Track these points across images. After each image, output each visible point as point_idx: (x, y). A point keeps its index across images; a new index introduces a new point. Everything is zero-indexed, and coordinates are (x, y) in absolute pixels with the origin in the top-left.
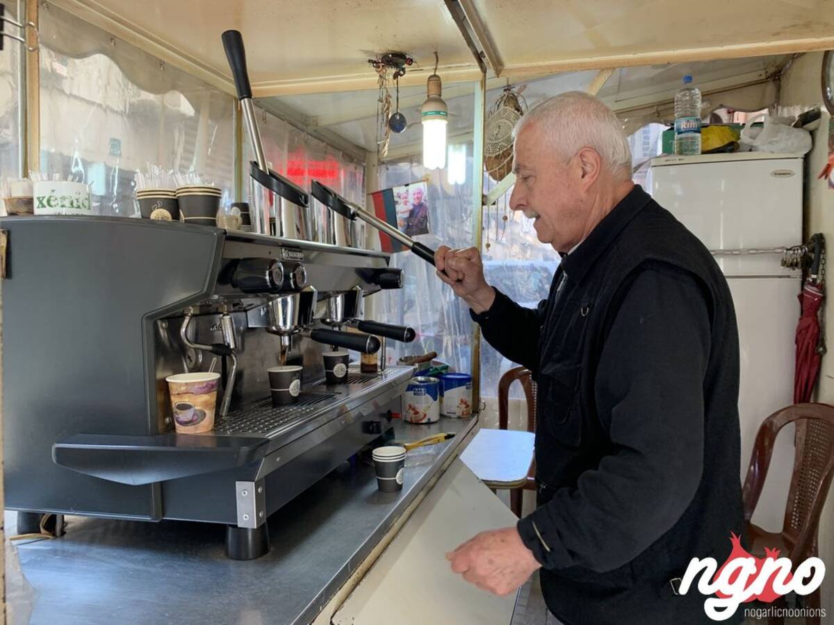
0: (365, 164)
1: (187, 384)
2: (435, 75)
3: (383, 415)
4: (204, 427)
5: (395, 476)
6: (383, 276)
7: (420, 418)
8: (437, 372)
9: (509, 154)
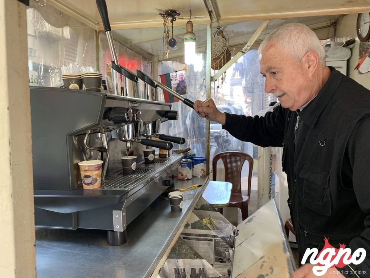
0: (152, 61)
1: (89, 166)
2: (190, 21)
3: (170, 177)
4: (96, 186)
5: (179, 205)
6: (169, 114)
7: (184, 178)
8: (190, 157)
9: (220, 58)
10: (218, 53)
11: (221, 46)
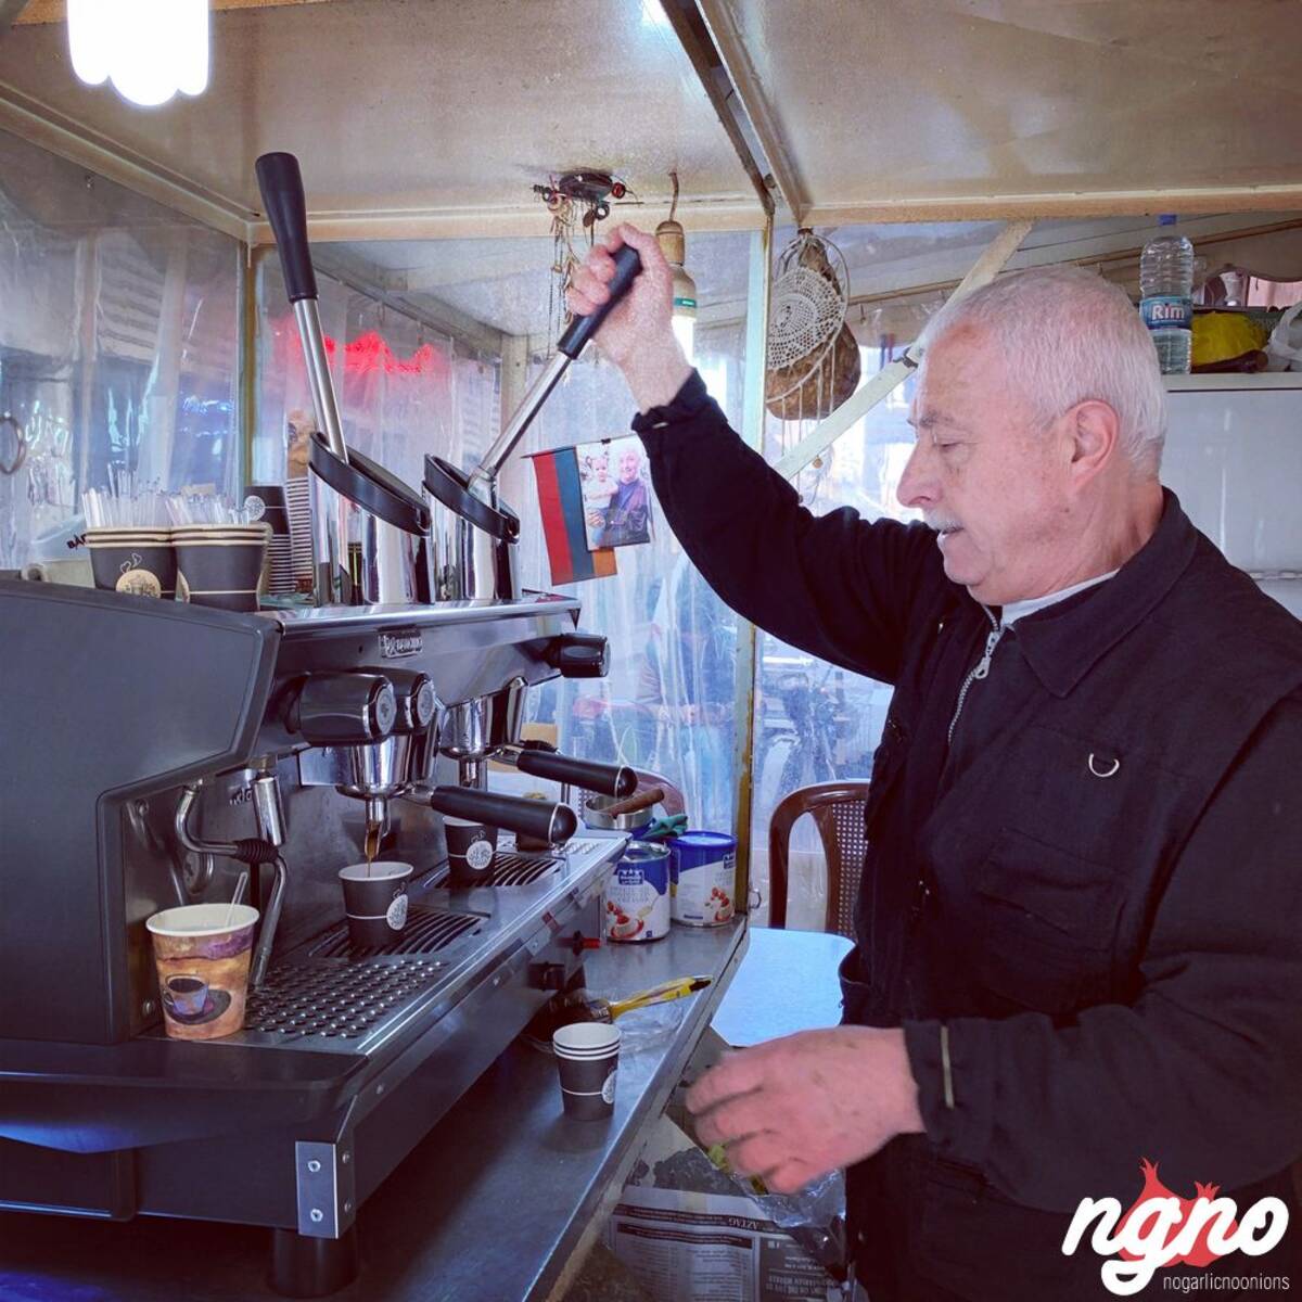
0: (499, 360)
1: (192, 939)
2: (672, 223)
3: (565, 943)
4: (229, 1021)
5: (601, 1090)
6: (569, 651)
7: (631, 932)
8: (663, 831)
9: (809, 368)
10: (798, 346)
11: (816, 315)
